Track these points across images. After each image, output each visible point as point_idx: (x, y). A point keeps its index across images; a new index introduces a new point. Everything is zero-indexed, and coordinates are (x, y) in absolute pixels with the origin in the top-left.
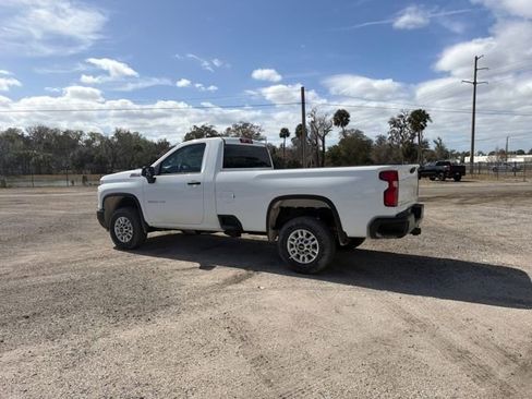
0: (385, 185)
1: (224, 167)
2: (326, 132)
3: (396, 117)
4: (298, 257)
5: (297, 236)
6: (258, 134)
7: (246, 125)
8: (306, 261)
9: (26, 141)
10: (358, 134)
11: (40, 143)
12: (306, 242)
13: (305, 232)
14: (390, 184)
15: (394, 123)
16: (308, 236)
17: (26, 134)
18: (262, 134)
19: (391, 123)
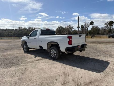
0: (69, 40)
1: (41, 35)
2: (88, 27)
3: (106, 23)
4: (53, 56)
5: (52, 51)
6: (72, 28)
7: (70, 26)
8: (54, 57)
9: (27, 30)
10: (97, 27)
11: (29, 30)
12: (54, 52)
13: (54, 50)
14: (70, 39)
15: (106, 24)
16: (54, 51)
17: (27, 29)
18: (73, 27)
19: (105, 24)
